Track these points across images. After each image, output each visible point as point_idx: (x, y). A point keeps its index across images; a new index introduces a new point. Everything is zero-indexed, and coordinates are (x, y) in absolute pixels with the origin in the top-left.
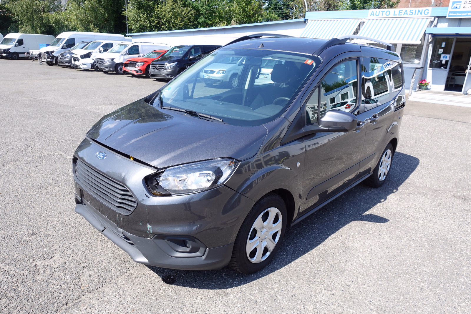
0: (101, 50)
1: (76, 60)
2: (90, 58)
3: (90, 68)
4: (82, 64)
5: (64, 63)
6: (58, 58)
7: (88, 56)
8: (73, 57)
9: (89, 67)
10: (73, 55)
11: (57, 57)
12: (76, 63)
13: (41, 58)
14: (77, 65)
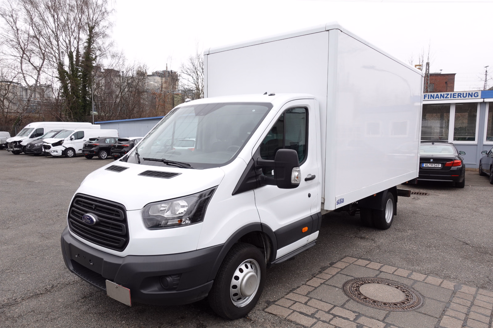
0: (72, 138)
1: (47, 148)
2: (61, 145)
3: (61, 155)
4: (53, 152)
5: (32, 151)
6: (27, 147)
7: (59, 143)
8: (44, 145)
9: (60, 153)
10: (45, 144)
11: (25, 146)
12: (47, 151)
13: (8, 148)
14: (47, 152)
